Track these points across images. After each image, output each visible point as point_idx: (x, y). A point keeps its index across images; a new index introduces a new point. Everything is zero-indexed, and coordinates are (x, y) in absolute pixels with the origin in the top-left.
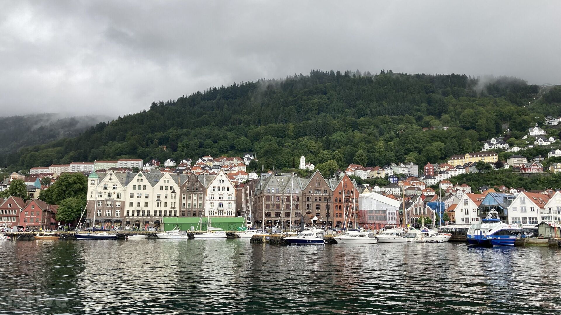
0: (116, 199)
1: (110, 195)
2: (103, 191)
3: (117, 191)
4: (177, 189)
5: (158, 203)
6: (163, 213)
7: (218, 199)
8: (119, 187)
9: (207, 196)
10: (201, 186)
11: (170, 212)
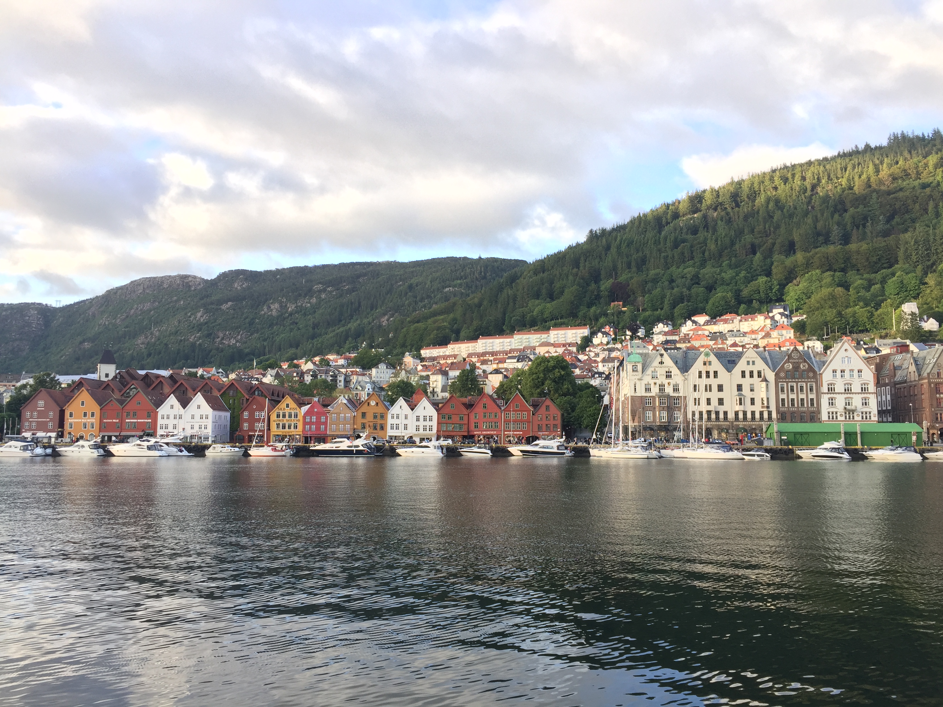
0: (672, 394)
1: (662, 388)
2: (652, 382)
3: (672, 381)
4: (771, 376)
5: (740, 399)
6: (749, 416)
7: (843, 391)
8: (675, 375)
9: (822, 386)
10: (811, 369)
11: (761, 413)
